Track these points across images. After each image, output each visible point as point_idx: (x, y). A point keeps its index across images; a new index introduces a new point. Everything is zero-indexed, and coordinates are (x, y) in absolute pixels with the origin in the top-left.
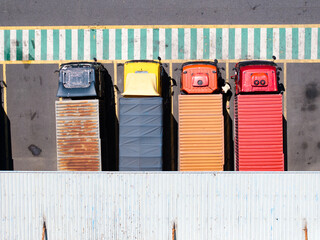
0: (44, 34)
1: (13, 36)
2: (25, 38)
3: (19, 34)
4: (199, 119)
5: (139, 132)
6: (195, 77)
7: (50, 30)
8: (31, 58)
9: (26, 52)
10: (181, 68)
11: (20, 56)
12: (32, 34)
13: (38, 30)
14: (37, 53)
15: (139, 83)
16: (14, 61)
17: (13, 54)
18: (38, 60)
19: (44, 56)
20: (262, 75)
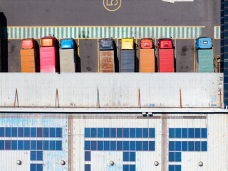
0: (92, 29)
1: (82, 30)
2: (86, 30)
3: (84, 29)
4: (147, 56)
5: (126, 60)
6: (145, 44)
7: (94, 28)
8: (88, 37)
9: (86, 35)
10: (140, 41)
11: (84, 36)
12: (88, 29)
13: (90, 27)
14: (90, 35)
15: (127, 45)
16: (82, 38)
17: (82, 36)
18: (90, 38)
19: (92, 37)
20: (166, 43)
